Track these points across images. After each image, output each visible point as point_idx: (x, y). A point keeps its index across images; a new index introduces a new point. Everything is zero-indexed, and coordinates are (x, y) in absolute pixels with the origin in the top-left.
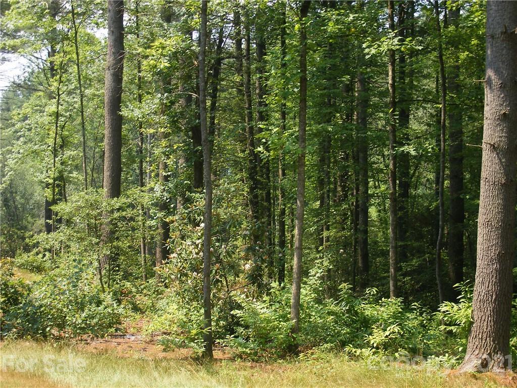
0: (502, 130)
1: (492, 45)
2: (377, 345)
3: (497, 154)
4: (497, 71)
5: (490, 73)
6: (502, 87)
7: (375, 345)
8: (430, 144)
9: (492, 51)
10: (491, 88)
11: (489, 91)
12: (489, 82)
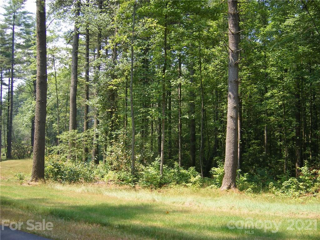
0: (234, 112)
1: (231, 85)
2: (194, 182)
3: (233, 119)
4: (232, 93)
5: (230, 93)
6: (234, 98)
7: (193, 182)
8: (194, 115)
9: (231, 86)
10: (230, 98)
11: (230, 99)
12: (230, 96)
